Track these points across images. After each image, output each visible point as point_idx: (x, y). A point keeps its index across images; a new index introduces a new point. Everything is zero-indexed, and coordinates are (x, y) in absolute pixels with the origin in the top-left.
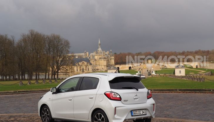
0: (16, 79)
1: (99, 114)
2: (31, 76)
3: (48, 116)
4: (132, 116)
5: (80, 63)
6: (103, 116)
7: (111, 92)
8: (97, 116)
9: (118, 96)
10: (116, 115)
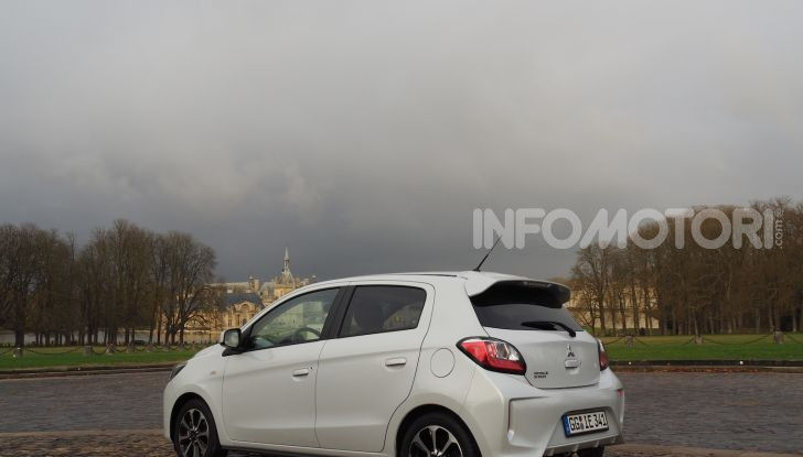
0: (73, 344)
1: (434, 428)
2: (112, 336)
3: (203, 439)
4: (568, 435)
5: (238, 307)
6: (453, 439)
7: (483, 338)
8: (426, 436)
9: (513, 357)
10: (512, 432)
